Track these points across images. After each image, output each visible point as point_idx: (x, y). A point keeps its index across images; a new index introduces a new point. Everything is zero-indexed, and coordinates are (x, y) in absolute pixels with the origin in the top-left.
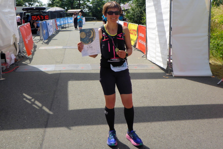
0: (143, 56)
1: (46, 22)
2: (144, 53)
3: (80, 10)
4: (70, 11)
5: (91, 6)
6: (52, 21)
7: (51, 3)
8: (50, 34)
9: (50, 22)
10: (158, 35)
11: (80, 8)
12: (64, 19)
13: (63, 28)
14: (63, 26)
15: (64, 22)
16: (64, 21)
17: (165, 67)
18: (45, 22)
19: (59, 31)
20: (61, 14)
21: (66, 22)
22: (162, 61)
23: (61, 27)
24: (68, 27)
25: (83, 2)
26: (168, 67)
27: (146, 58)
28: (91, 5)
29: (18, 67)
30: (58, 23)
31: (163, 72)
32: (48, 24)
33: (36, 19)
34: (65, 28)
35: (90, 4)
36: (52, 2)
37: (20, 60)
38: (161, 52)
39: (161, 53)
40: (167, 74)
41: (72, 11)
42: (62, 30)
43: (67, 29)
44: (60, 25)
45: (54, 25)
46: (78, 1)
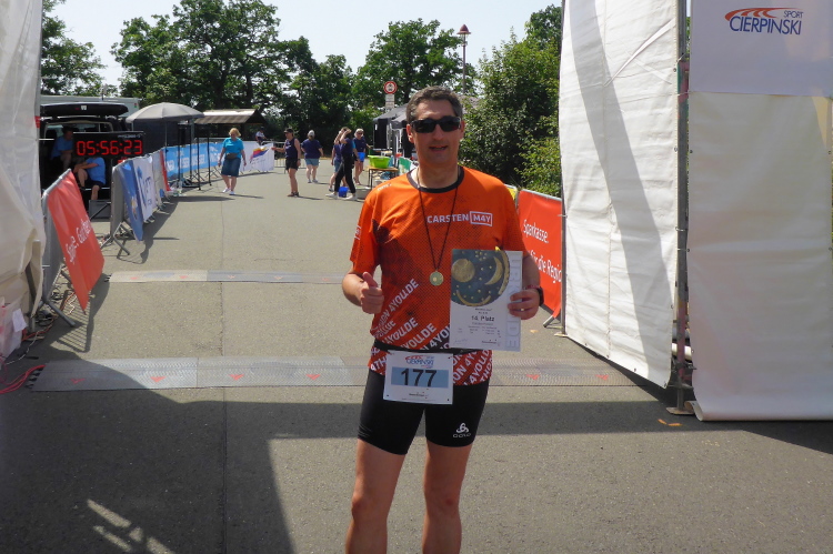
0: (548, 323)
1: (131, 164)
2: (551, 312)
3: (249, 112)
5: (294, 97)
6: (151, 159)
7: (135, 80)
8: (148, 212)
9: (146, 163)
10: (624, 243)
11: (248, 106)
12: (194, 151)
13: (188, 185)
14: (186, 176)
15: (194, 163)
16: (195, 158)
17: (662, 380)
18: (127, 167)
19: (175, 199)
20: (183, 131)
21: (203, 161)
22: (641, 350)
24: (210, 182)
25: (262, 80)
26: (673, 377)
27: (564, 332)
28: (294, 92)
29: (41, 369)
30: (171, 167)
31: (653, 399)
32: (140, 174)
33: (91, 151)
34: (199, 185)
35: (291, 88)
36: (138, 78)
37: (41, 334)
38: (637, 312)
39: (639, 319)
40: (671, 410)
41: (219, 117)
42: (185, 195)
43: (206, 190)
44: (179, 176)
45: (158, 174)
46: (244, 78)
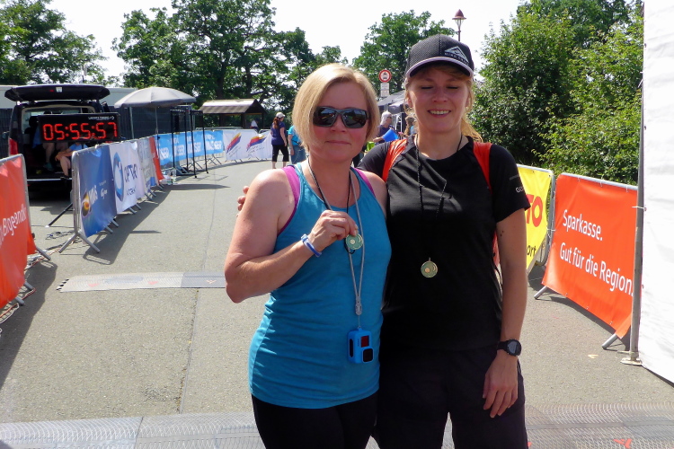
4: (212, 105)
9: (128, 152)
15: (190, 151)
16: (190, 146)
18: (100, 153)
19: (168, 188)
20: (177, 118)
23: (175, 171)
24: (206, 170)
25: (260, 71)
30: (165, 155)
42: (180, 183)
44: (174, 164)
46: (243, 70)
